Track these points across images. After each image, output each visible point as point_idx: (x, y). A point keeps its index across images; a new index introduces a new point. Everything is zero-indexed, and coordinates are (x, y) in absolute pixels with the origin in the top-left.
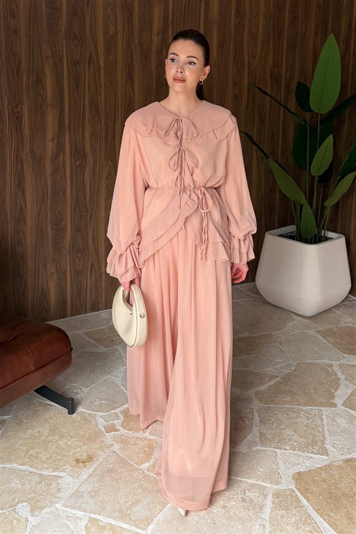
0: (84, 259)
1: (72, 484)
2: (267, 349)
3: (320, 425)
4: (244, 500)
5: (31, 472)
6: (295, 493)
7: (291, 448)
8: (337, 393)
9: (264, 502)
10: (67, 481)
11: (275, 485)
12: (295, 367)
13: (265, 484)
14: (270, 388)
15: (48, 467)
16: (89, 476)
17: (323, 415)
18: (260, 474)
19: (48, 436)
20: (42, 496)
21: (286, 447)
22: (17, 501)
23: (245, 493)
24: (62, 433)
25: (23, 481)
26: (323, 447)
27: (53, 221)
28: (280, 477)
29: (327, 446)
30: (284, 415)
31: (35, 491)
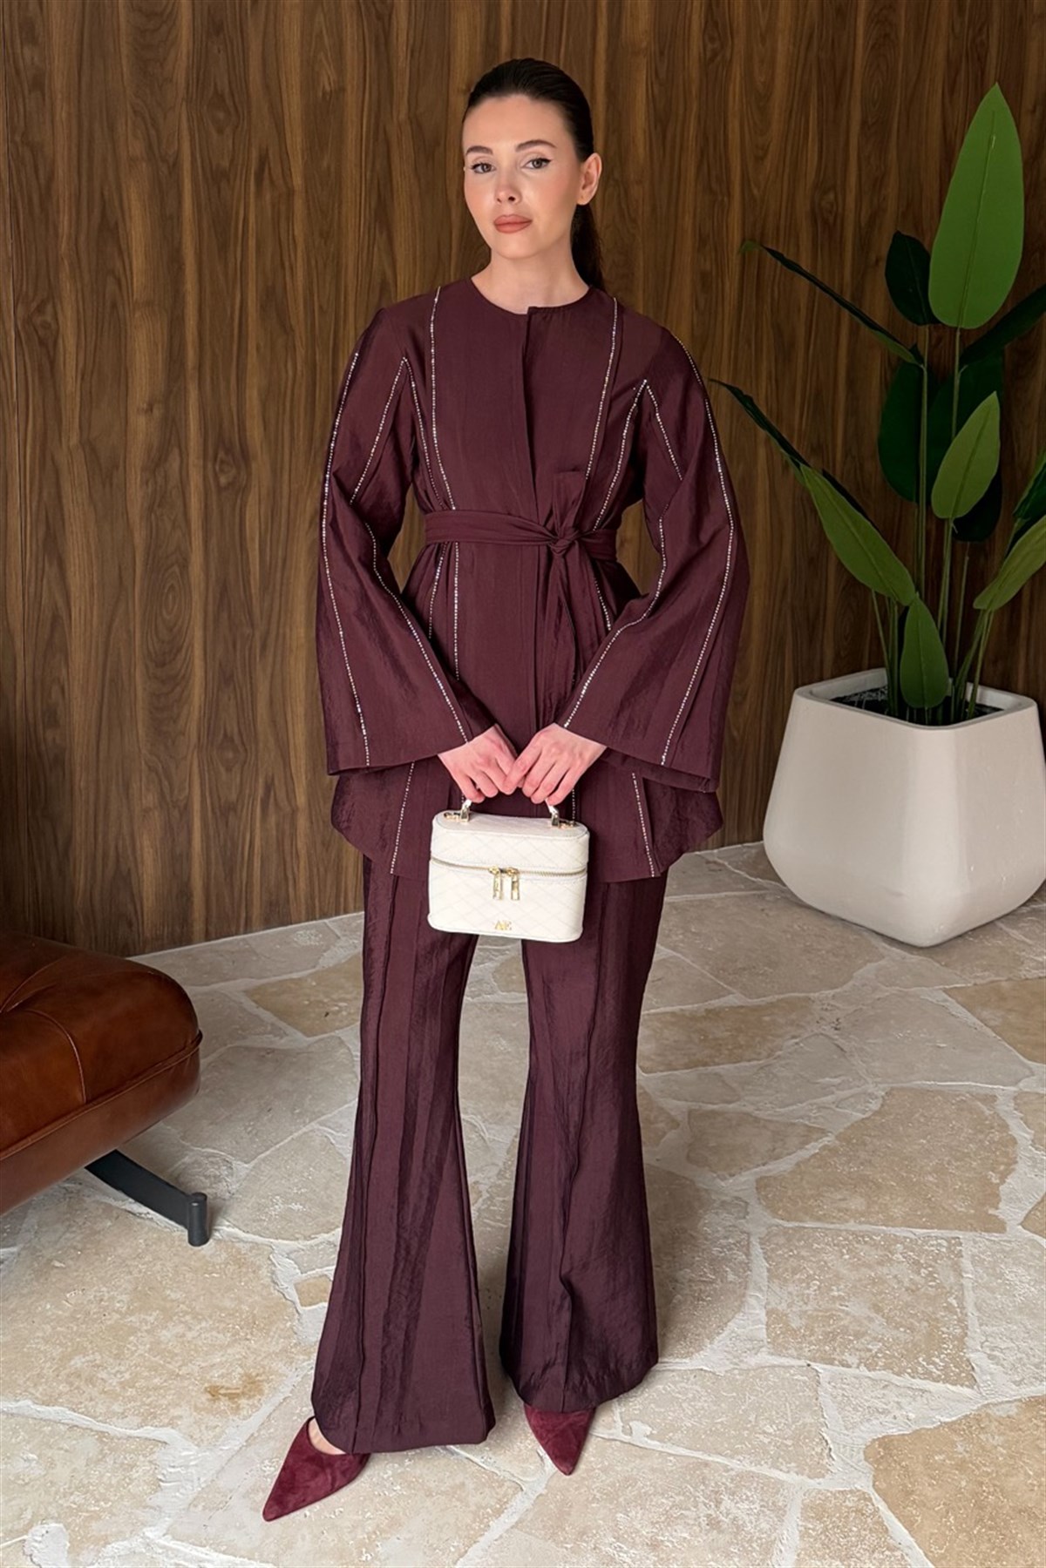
0: (243, 767)
1: (196, 1465)
2: (797, 1043)
3: (951, 1288)
4: (714, 1524)
5: (72, 1427)
6: (873, 1505)
7: (860, 1359)
8: (1006, 1185)
9: (776, 1529)
10: (180, 1457)
11: (809, 1477)
12: (881, 1099)
13: (781, 1473)
14: (803, 1167)
15: (125, 1410)
16: (247, 1441)
17: (962, 1256)
18: (766, 1441)
19: (126, 1313)
20: (106, 1500)
21: (847, 1357)
22: (29, 1517)
23: (718, 1503)
24: (168, 1305)
25: (50, 1454)
26: (961, 1357)
27: (149, 652)
28: (827, 1451)
29: (972, 1356)
30: (843, 1254)
31: (83, 1486)
